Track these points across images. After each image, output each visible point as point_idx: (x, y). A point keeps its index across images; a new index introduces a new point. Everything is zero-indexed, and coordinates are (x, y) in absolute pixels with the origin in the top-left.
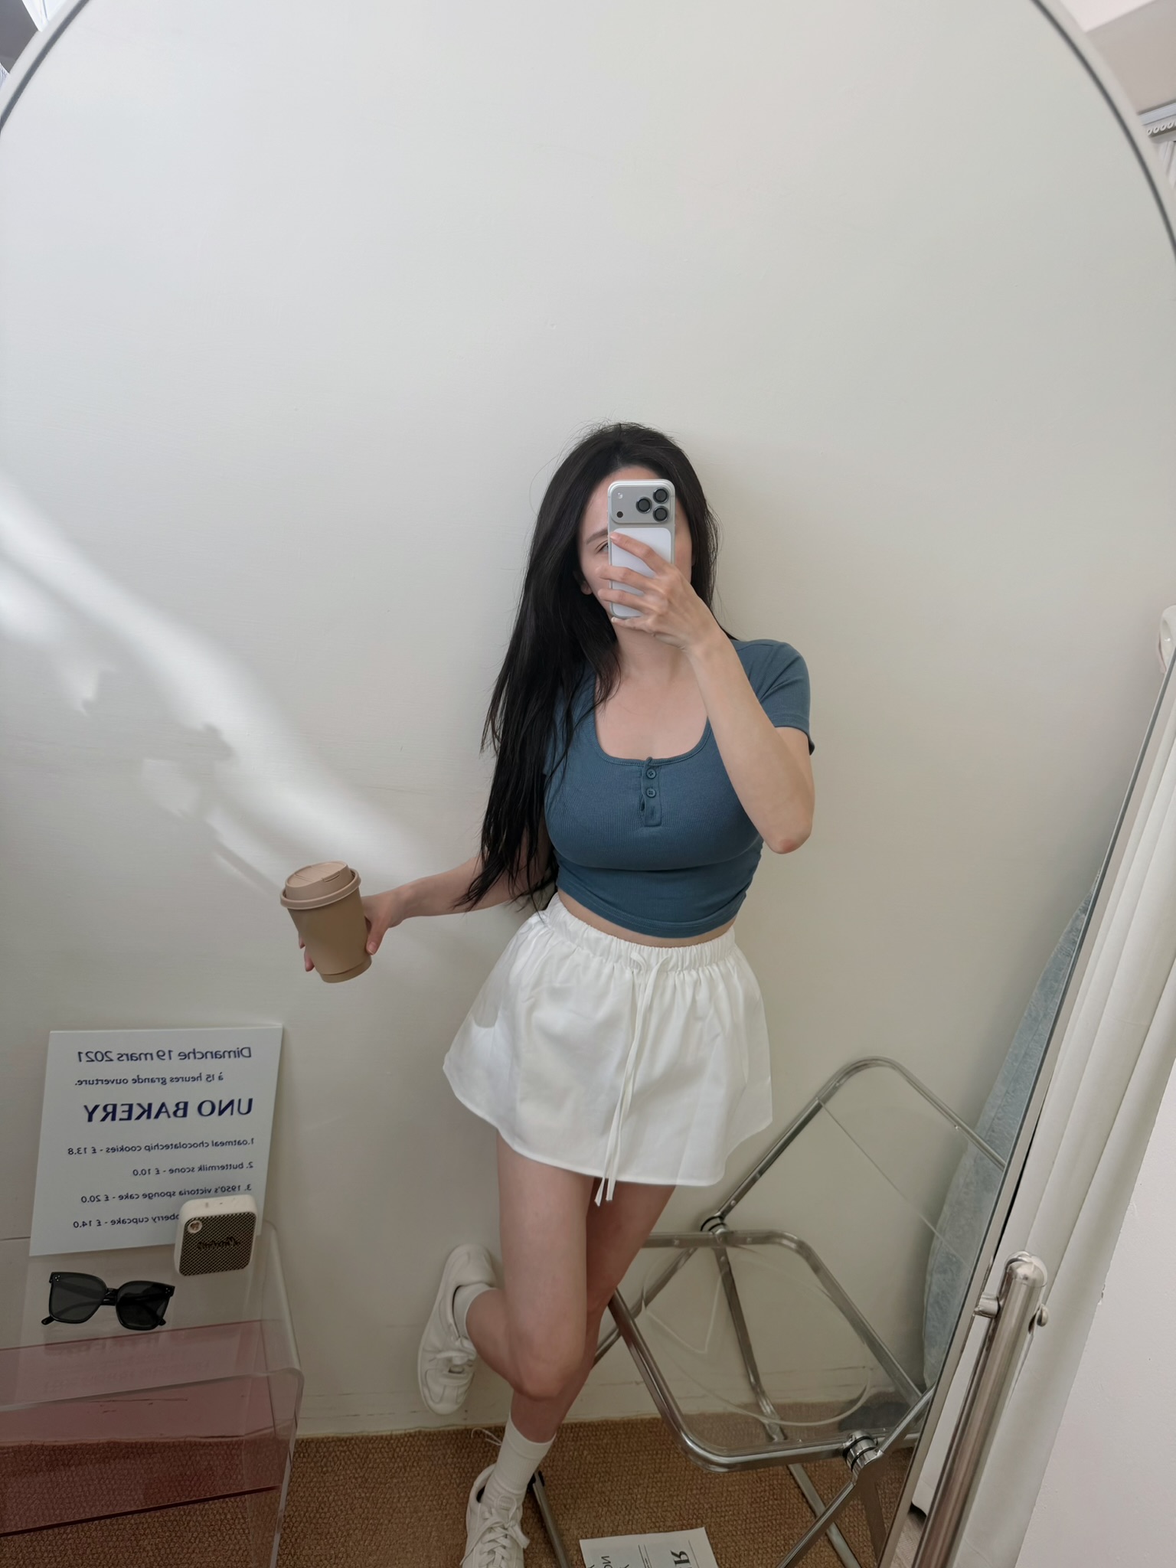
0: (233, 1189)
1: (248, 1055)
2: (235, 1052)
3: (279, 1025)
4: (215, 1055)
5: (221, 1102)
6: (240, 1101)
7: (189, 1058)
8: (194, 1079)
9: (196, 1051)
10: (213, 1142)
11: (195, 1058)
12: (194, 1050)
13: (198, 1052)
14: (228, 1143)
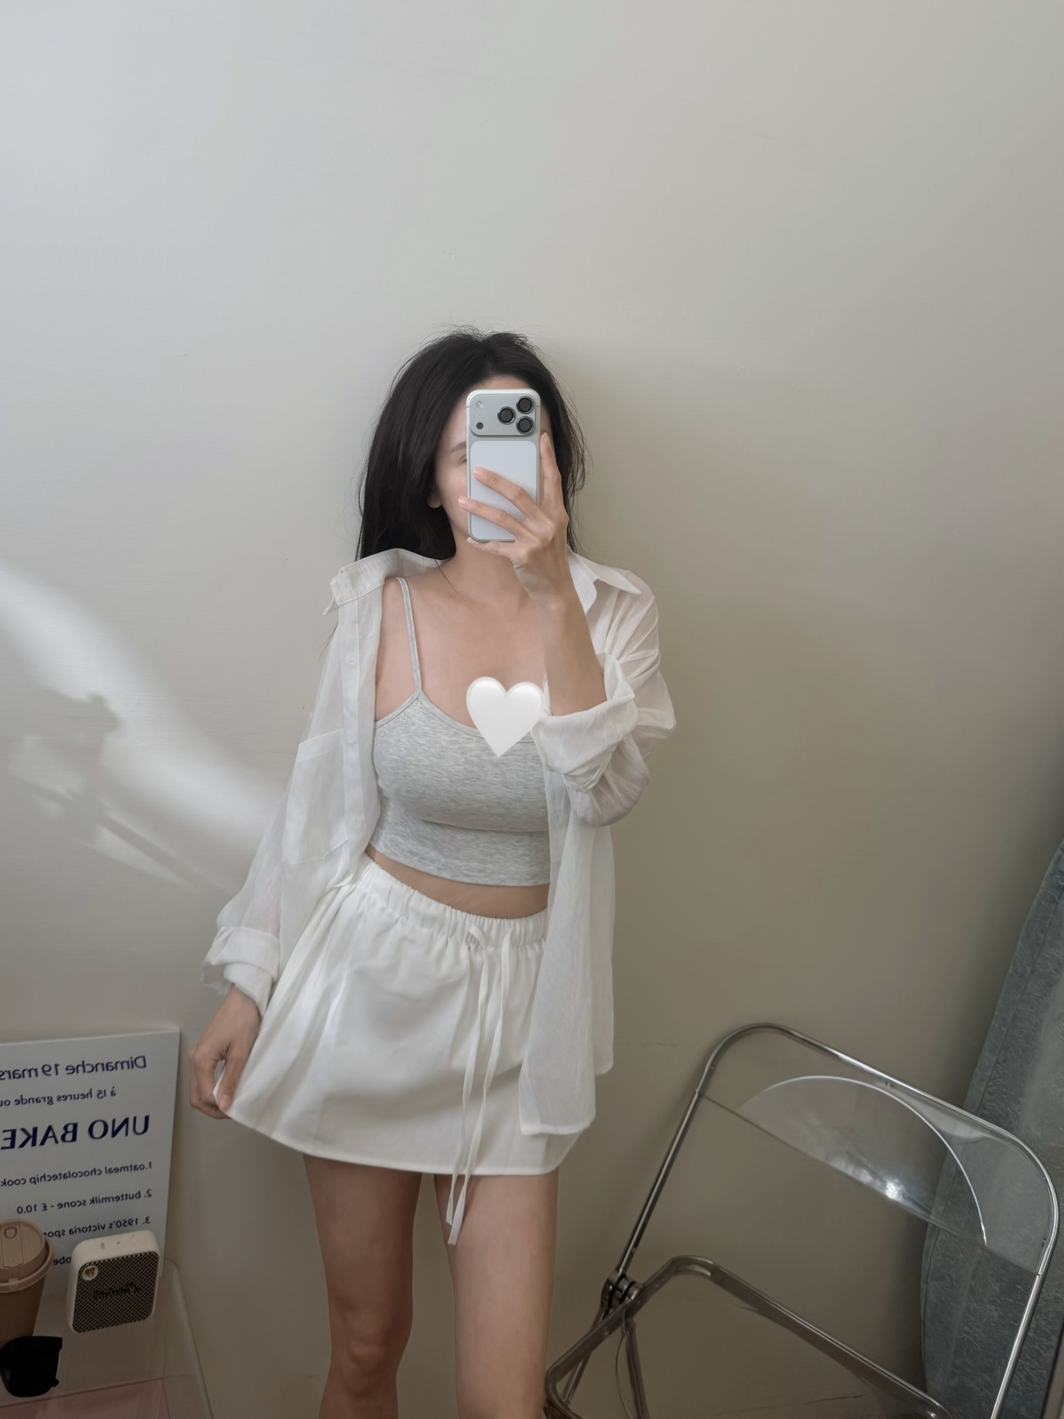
0: (129, 1223)
1: (143, 1065)
2: (128, 1062)
3: (175, 1029)
4: (107, 1067)
5: (114, 1121)
6: (135, 1118)
7: (78, 1072)
8: (84, 1096)
9: (85, 1063)
10: (106, 1168)
11: (84, 1071)
12: (83, 1062)
13: (87, 1065)
14: (124, 1168)
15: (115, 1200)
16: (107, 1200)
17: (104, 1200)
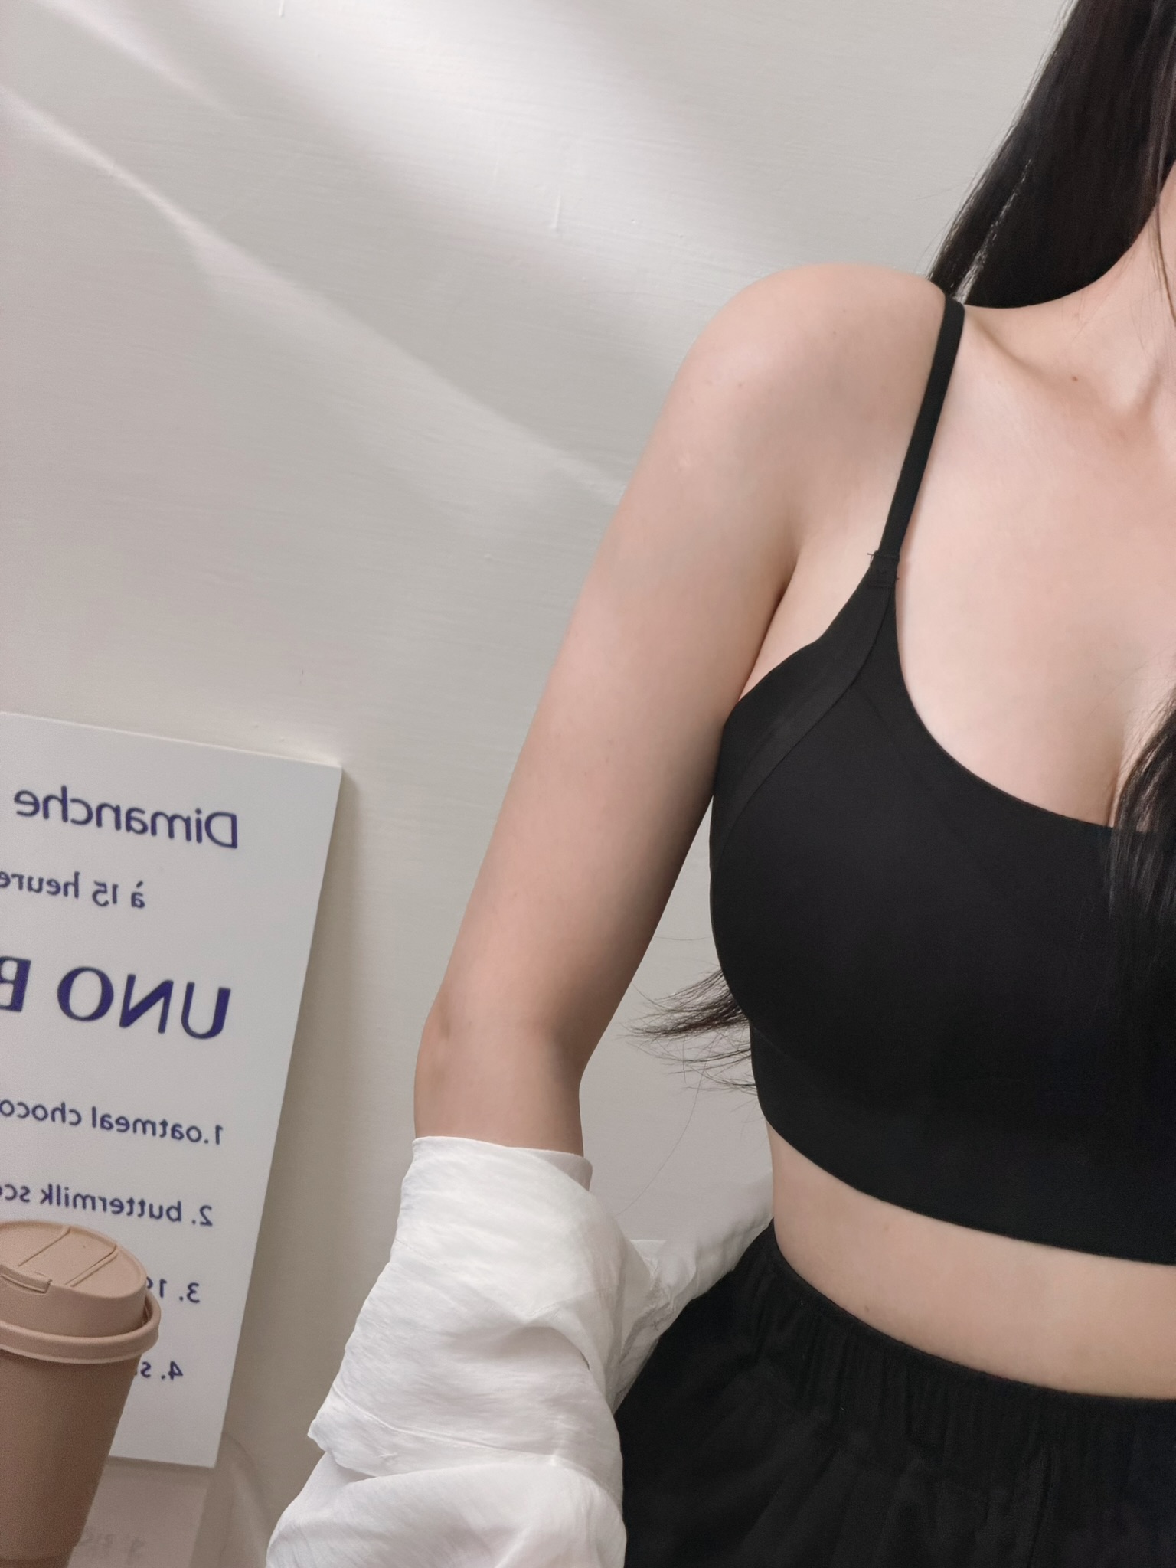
1: (229, 841)
2: (187, 821)
3: (332, 761)
4: (127, 819)
5: (131, 980)
6: (190, 988)
7: (46, 815)
8: (57, 888)
9: (70, 795)
10: (94, 1110)
11: (65, 818)
12: (64, 790)
13: (74, 801)
14: (144, 1124)
15: (109, 1208)
16: (89, 1202)
17: (79, 1201)
